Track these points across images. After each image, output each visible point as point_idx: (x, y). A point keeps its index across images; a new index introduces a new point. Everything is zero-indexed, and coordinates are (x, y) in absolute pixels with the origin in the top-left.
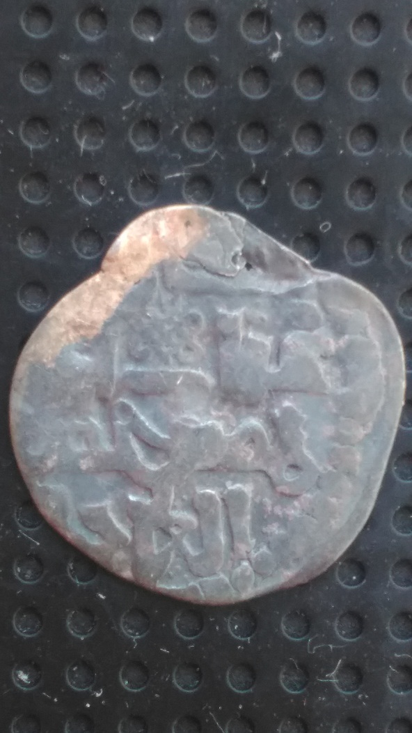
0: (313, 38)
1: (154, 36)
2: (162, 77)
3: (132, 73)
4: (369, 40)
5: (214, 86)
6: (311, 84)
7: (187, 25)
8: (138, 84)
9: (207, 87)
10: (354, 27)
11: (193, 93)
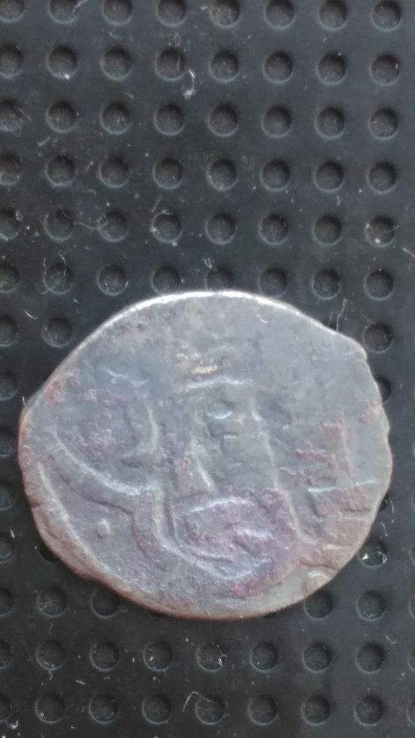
0: (226, 75)
1: (69, 74)
2: (78, 114)
3: (48, 111)
4: (281, 79)
5: (128, 123)
6: (224, 121)
7: (102, 63)
8: (54, 122)
9: (122, 123)
10: (267, 65)
11: (108, 130)
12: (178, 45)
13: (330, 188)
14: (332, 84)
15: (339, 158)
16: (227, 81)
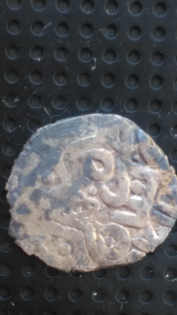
12: (89, 46)
13: (155, 111)
14: (157, 65)
15: (160, 98)
16: (110, 63)
